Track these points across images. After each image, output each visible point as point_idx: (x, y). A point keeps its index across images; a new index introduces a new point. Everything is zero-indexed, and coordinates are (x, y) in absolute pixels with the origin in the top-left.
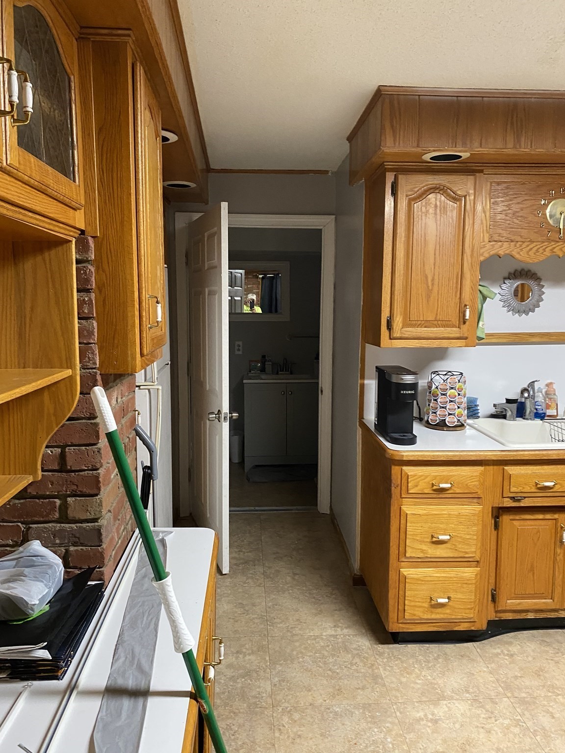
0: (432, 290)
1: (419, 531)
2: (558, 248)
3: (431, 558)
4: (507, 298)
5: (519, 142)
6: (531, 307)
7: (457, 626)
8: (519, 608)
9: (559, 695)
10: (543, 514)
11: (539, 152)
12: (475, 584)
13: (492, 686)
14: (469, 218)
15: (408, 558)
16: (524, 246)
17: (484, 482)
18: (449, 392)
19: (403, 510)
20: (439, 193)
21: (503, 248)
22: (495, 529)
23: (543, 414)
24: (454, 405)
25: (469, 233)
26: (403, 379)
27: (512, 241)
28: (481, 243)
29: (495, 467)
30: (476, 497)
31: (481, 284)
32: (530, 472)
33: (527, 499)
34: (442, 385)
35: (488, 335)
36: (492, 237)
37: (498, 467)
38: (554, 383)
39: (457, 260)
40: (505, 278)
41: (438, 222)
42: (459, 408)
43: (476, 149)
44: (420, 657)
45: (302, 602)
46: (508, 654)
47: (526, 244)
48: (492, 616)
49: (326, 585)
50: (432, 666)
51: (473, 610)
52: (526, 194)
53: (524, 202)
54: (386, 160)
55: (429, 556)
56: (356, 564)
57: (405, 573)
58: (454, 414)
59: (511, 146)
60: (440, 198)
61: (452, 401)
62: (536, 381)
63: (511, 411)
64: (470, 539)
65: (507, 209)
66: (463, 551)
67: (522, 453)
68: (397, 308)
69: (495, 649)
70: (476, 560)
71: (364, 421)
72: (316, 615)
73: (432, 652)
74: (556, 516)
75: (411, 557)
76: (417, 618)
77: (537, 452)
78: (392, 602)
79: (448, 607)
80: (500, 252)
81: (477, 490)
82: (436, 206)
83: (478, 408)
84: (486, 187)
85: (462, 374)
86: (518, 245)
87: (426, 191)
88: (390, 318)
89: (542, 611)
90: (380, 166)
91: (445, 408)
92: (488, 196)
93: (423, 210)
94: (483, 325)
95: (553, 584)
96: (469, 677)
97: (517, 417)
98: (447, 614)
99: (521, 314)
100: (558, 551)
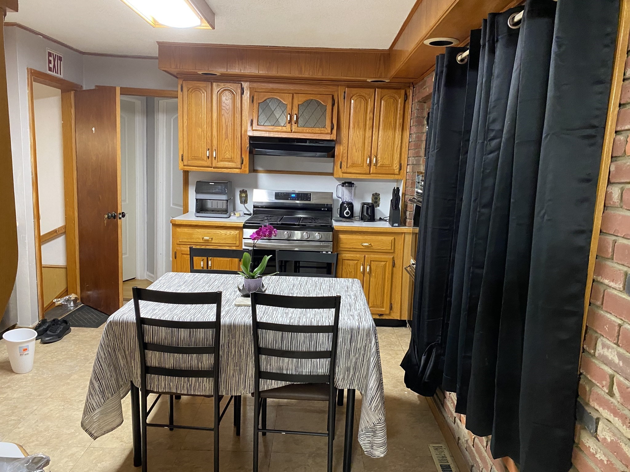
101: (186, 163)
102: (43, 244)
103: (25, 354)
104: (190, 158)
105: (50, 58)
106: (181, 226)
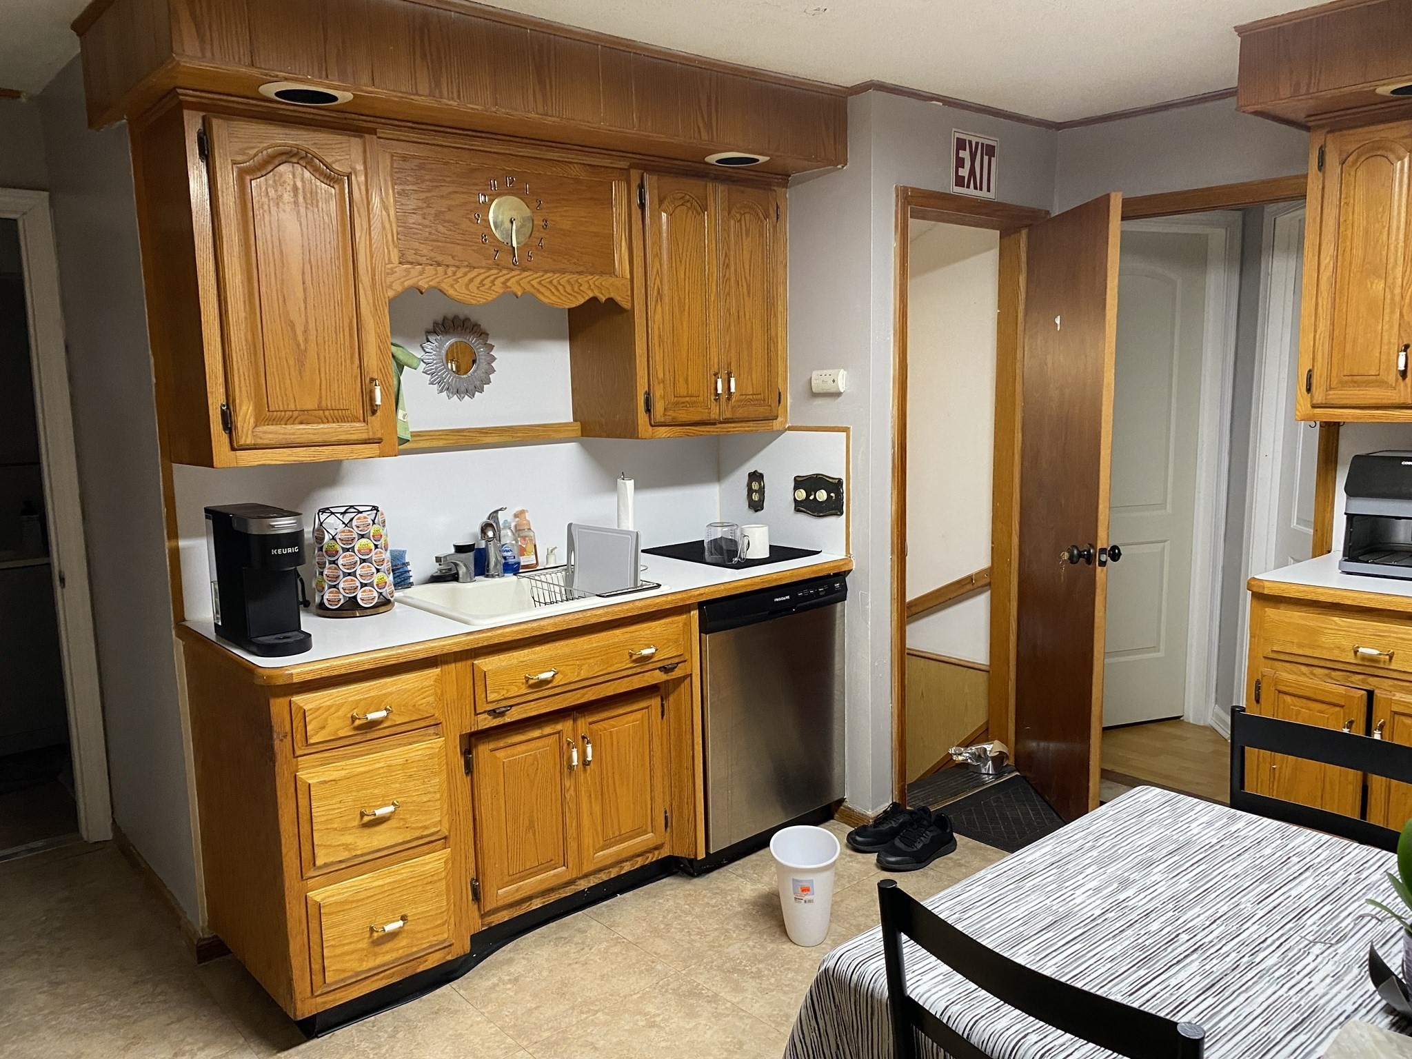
0: (306, 350)
1: (336, 811)
2: (513, 280)
3: (362, 855)
4: (436, 368)
5: (438, 84)
6: (478, 383)
7: (421, 964)
8: (518, 897)
9: (597, 1011)
10: (540, 728)
11: (472, 109)
12: (446, 877)
13: (496, 1042)
14: (360, 216)
15: (320, 868)
16: (459, 274)
17: (442, 695)
18: (358, 545)
19: (301, 780)
20: (298, 163)
21: (425, 276)
22: (467, 774)
23: (515, 564)
24: (369, 567)
25: (362, 244)
26: (273, 526)
27: (439, 264)
28: (386, 264)
29: (459, 664)
30: (432, 723)
31: (395, 341)
32: (515, 661)
33: (514, 708)
34: (343, 532)
35: (416, 435)
36: (403, 255)
37: (464, 663)
38: (527, 511)
39: (347, 296)
40: (428, 332)
41: (304, 223)
42: (378, 571)
43: (364, 88)
44: (364, 1045)
45: (85, 1035)
46: (510, 980)
47: (463, 270)
48: (477, 926)
49: (136, 983)
50: (387, 1050)
51: (446, 926)
52: (453, 182)
53: (452, 196)
54: (179, 83)
55: (359, 852)
56: (199, 918)
57: (318, 899)
58: (371, 585)
59: (427, 92)
60: (303, 175)
61: (364, 561)
62: (501, 510)
63: (465, 565)
64: (429, 801)
65: (425, 205)
66: (420, 825)
67: (500, 632)
68: (240, 387)
69: (488, 979)
70: (443, 836)
71: (187, 624)
72: (126, 1049)
73: (383, 1027)
74: (559, 727)
75: (326, 865)
76: (350, 974)
77: (523, 627)
78: (297, 961)
79: (404, 935)
80: (420, 283)
81: (432, 711)
82: (295, 189)
83: (409, 568)
84: (385, 162)
85: (375, 508)
86: (450, 271)
87: (271, 158)
88: (228, 408)
89: (552, 890)
90: (167, 94)
91: (354, 574)
92: (389, 178)
93: (270, 194)
94: (404, 416)
95: (565, 839)
96: (454, 1043)
97: (476, 575)
98: (403, 947)
99: (462, 395)
100: (567, 783)
101: (1319, 397)
102: (910, 622)
103: (804, 899)
104: (1334, 383)
105: (962, 154)
106: (1281, 602)
